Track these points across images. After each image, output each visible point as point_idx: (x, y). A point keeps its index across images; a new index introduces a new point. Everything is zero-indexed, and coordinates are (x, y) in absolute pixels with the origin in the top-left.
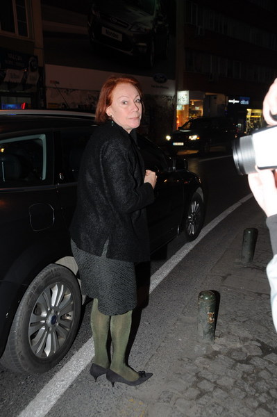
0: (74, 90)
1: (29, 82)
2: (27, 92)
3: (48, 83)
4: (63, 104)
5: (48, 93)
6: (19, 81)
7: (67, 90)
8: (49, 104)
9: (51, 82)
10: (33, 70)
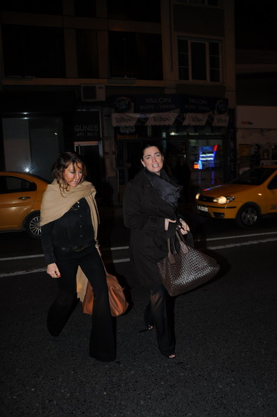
0: (270, 130)
1: (215, 123)
2: (217, 134)
3: (239, 124)
4: (257, 145)
5: (239, 134)
6: (203, 123)
7: (262, 130)
8: (240, 145)
9: (243, 123)
10: (220, 112)
